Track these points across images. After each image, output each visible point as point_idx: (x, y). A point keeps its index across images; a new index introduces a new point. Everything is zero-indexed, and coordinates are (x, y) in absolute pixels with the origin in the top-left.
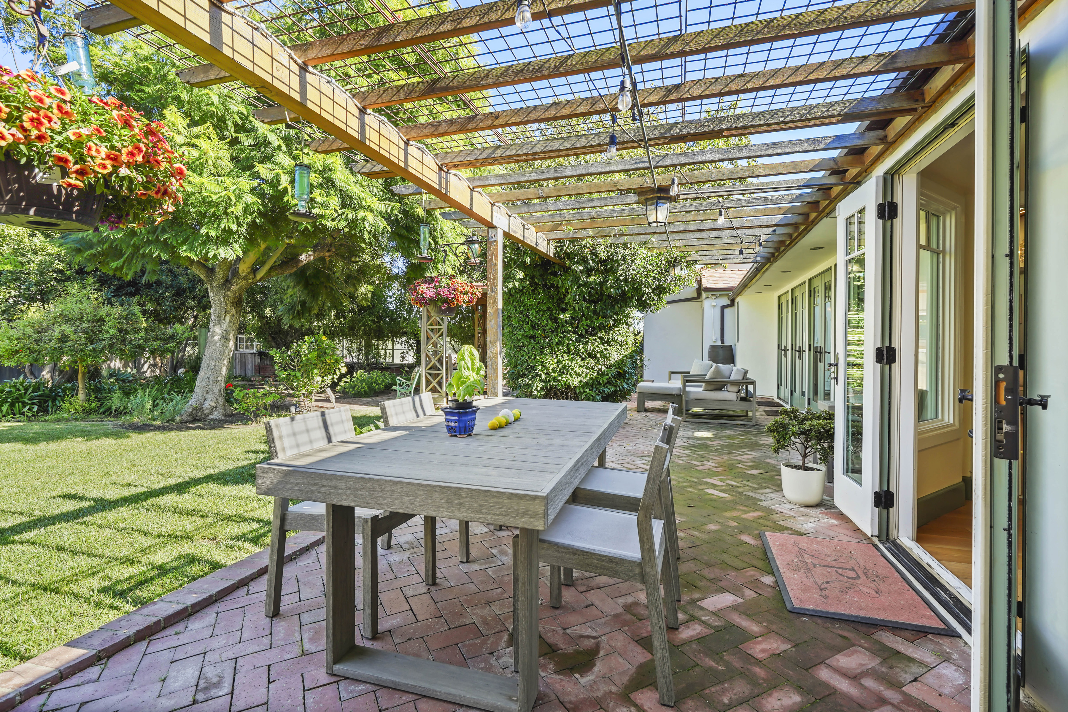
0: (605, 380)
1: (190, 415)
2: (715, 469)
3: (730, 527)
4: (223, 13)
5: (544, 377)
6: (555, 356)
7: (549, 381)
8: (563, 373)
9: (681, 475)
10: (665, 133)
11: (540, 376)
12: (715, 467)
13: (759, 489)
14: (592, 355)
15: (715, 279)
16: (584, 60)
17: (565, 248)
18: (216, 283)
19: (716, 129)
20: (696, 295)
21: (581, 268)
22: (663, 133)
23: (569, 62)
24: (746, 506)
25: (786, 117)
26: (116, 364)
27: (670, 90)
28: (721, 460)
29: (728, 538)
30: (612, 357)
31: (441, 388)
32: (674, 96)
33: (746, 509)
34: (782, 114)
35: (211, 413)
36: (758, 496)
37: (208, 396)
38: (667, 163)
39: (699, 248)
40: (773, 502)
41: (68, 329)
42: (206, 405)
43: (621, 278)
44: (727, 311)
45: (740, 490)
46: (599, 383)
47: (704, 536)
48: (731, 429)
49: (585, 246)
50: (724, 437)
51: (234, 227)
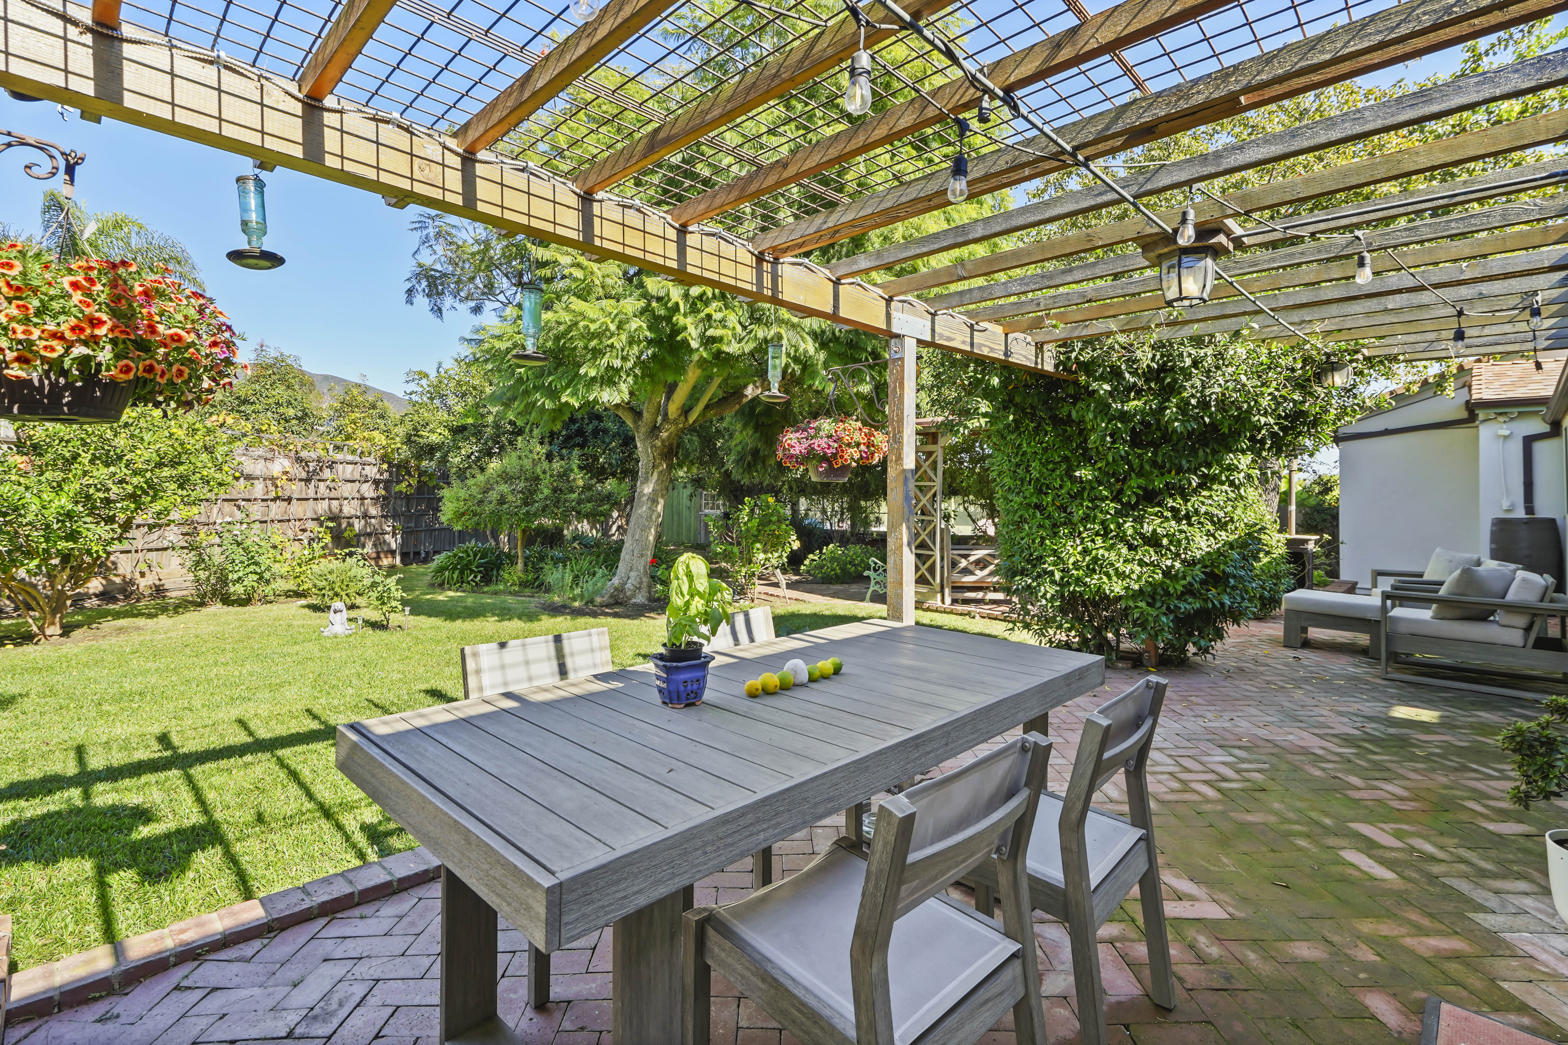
0: (1180, 588)
1: (612, 596)
2: (1396, 804)
3: (1351, 960)
4: (326, 114)
5: (1058, 576)
6: (1078, 541)
7: (1069, 584)
8: (1094, 571)
9: (1299, 804)
10: (1107, 128)
11: (1052, 574)
12: (1401, 799)
13: (1495, 876)
14: (1153, 541)
15: (1508, 381)
16: (838, 37)
17: (1073, 355)
18: (643, 430)
19: (1216, 95)
20: (1464, 415)
21: (1107, 387)
22: (1103, 130)
23: (819, 47)
24: (1431, 915)
25: (1392, 30)
26: (584, 526)
27: (1057, 43)
28: (1428, 784)
29: (1331, 990)
30: (1193, 546)
31: (934, 579)
32: (1066, 54)
33: (1426, 922)
34: (1381, 26)
35: (633, 596)
36: (1480, 896)
37: (632, 574)
38: (1161, 184)
39: (1383, 331)
40: (1520, 921)
41: (504, 488)
42: (629, 586)
43: (1193, 401)
44: (1539, 448)
45: (1436, 869)
46: (1167, 594)
47: (1265, 968)
48: (1500, 709)
49: (1112, 348)
50: (1471, 726)
51: (617, 363)
